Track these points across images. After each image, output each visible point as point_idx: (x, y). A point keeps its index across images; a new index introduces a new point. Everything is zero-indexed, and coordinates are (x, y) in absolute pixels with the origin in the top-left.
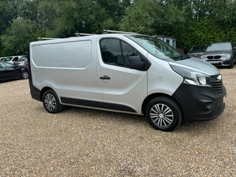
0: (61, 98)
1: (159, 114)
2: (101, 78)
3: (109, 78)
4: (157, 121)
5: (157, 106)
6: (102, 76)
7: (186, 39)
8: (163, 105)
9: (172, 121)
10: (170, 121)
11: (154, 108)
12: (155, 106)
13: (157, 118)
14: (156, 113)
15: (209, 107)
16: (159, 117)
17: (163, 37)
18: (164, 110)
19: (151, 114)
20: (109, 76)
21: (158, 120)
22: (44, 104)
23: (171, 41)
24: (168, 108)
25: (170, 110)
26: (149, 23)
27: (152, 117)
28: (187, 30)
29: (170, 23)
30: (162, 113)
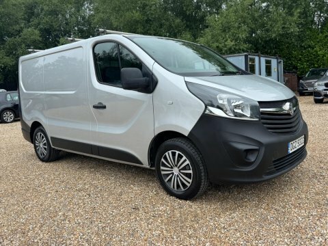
0: (52, 138)
1: (172, 168)
2: (95, 107)
3: (104, 107)
4: (170, 180)
5: (169, 154)
6: (96, 103)
7: (300, 60)
8: (177, 152)
9: (190, 181)
10: (189, 182)
11: (166, 158)
12: (167, 154)
13: (169, 174)
14: (168, 167)
15: (252, 158)
16: (173, 174)
17: (258, 56)
18: (178, 161)
19: (162, 168)
20: (104, 104)
21: (171, 178)
22: (35, 147)
23: (274, 62)
24: (184, 158)
25: (188, 162)
26: (243, 36)
27: (163, 173)
28: (301, 46)
29: (274, 35)
30: (176, 166)
